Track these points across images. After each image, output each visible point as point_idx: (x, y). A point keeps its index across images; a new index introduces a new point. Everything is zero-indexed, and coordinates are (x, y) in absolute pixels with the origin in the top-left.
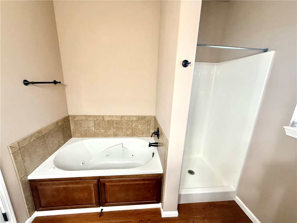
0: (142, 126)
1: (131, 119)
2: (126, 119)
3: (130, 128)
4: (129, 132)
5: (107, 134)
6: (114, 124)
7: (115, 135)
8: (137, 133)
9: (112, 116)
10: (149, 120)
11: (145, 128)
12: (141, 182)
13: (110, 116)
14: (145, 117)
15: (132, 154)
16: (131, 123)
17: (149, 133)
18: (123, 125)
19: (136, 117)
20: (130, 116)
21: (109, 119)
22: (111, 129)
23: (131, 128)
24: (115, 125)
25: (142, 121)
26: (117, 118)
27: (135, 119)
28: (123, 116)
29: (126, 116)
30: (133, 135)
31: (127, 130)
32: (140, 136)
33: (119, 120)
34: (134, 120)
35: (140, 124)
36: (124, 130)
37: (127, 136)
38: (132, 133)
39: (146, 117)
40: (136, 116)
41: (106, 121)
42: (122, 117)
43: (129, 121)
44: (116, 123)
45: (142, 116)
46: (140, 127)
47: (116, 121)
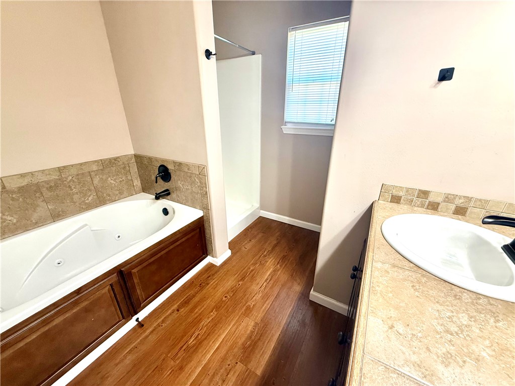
0: (115, 178)
1: (86, 169)
2: (74, 171)
3: (90, 190)
4: (90, 199)
5: (29, 222)
6: (44, 190)
7: (56, 217)
8: (109, 195)
9: (32, 174)
10: (126, 163)
11: (123, 180)
12: (184, 239)
13: (22, 176)
14: (116, 159)
15: (117, 236)
16: (88, 179)
17: (133, 188)
18: (70, 187)
19: (96, 164)
20: (81, 164)
21: (24, 182)
22: (38, 206)
23: (93, 188)
24: (47, 194)
25: (114, 169)
26: (48, 176)
27: (95, 168)
28: (64, 167)
29: (72, 166)
30: (101, 201)
31: (85, 196)
32: (117, 198)
33: (57, 179)
34: (94, 171)
35: (111, 174)
36: (76, 197)
37: (89, 207)
38: (98, 198)
39: (119, 160)
40: (96, 161)
41: (16, 190)
42: (60, 170)
43: (83, 174)
44: (50, 188)
45: (110, 159)
46: (112, 182)
47: (47, 182)
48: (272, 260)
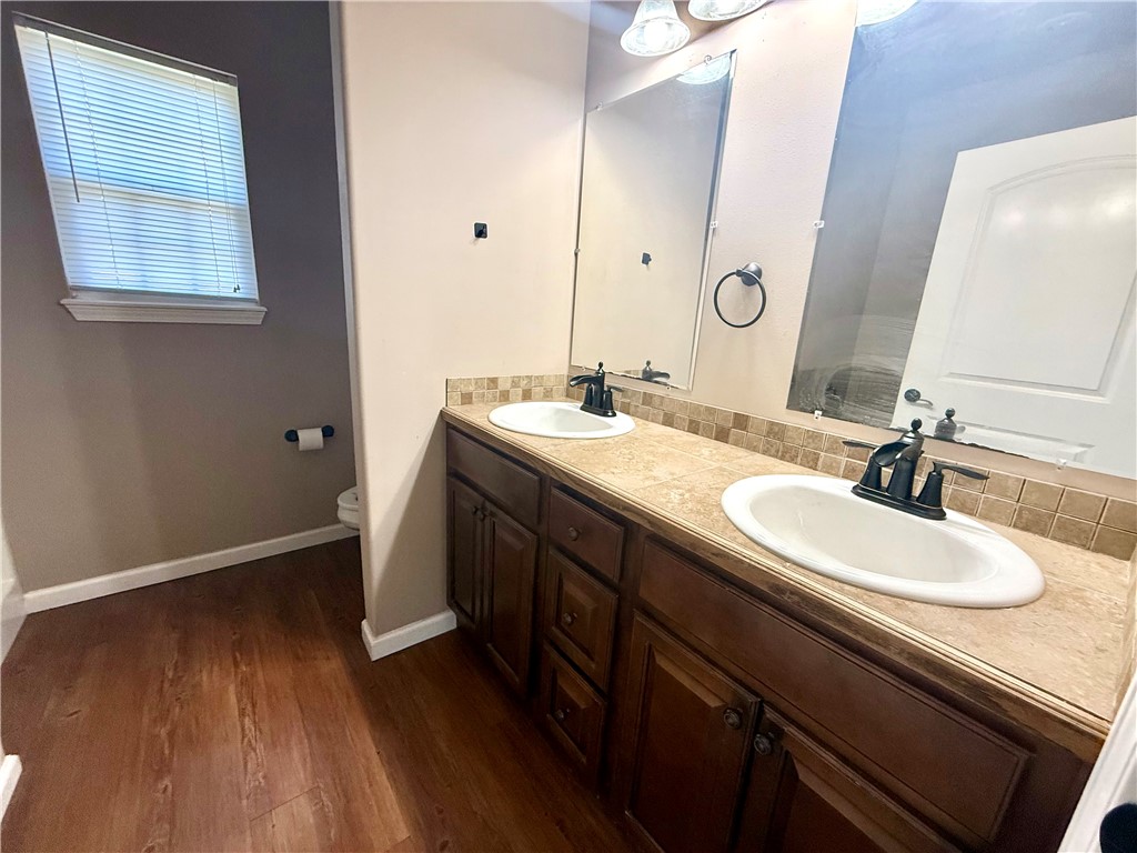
48: (211, 671)
